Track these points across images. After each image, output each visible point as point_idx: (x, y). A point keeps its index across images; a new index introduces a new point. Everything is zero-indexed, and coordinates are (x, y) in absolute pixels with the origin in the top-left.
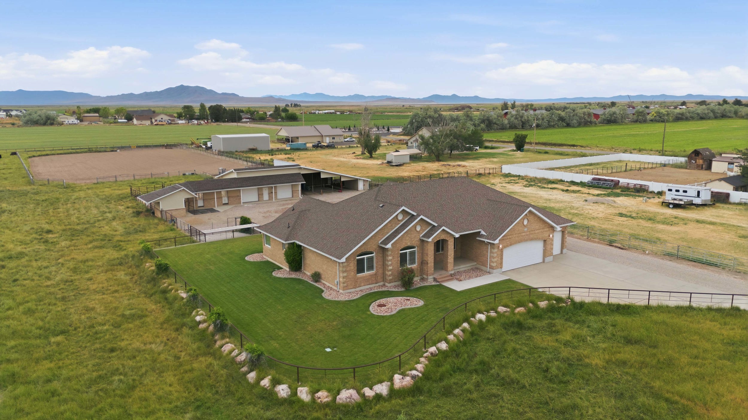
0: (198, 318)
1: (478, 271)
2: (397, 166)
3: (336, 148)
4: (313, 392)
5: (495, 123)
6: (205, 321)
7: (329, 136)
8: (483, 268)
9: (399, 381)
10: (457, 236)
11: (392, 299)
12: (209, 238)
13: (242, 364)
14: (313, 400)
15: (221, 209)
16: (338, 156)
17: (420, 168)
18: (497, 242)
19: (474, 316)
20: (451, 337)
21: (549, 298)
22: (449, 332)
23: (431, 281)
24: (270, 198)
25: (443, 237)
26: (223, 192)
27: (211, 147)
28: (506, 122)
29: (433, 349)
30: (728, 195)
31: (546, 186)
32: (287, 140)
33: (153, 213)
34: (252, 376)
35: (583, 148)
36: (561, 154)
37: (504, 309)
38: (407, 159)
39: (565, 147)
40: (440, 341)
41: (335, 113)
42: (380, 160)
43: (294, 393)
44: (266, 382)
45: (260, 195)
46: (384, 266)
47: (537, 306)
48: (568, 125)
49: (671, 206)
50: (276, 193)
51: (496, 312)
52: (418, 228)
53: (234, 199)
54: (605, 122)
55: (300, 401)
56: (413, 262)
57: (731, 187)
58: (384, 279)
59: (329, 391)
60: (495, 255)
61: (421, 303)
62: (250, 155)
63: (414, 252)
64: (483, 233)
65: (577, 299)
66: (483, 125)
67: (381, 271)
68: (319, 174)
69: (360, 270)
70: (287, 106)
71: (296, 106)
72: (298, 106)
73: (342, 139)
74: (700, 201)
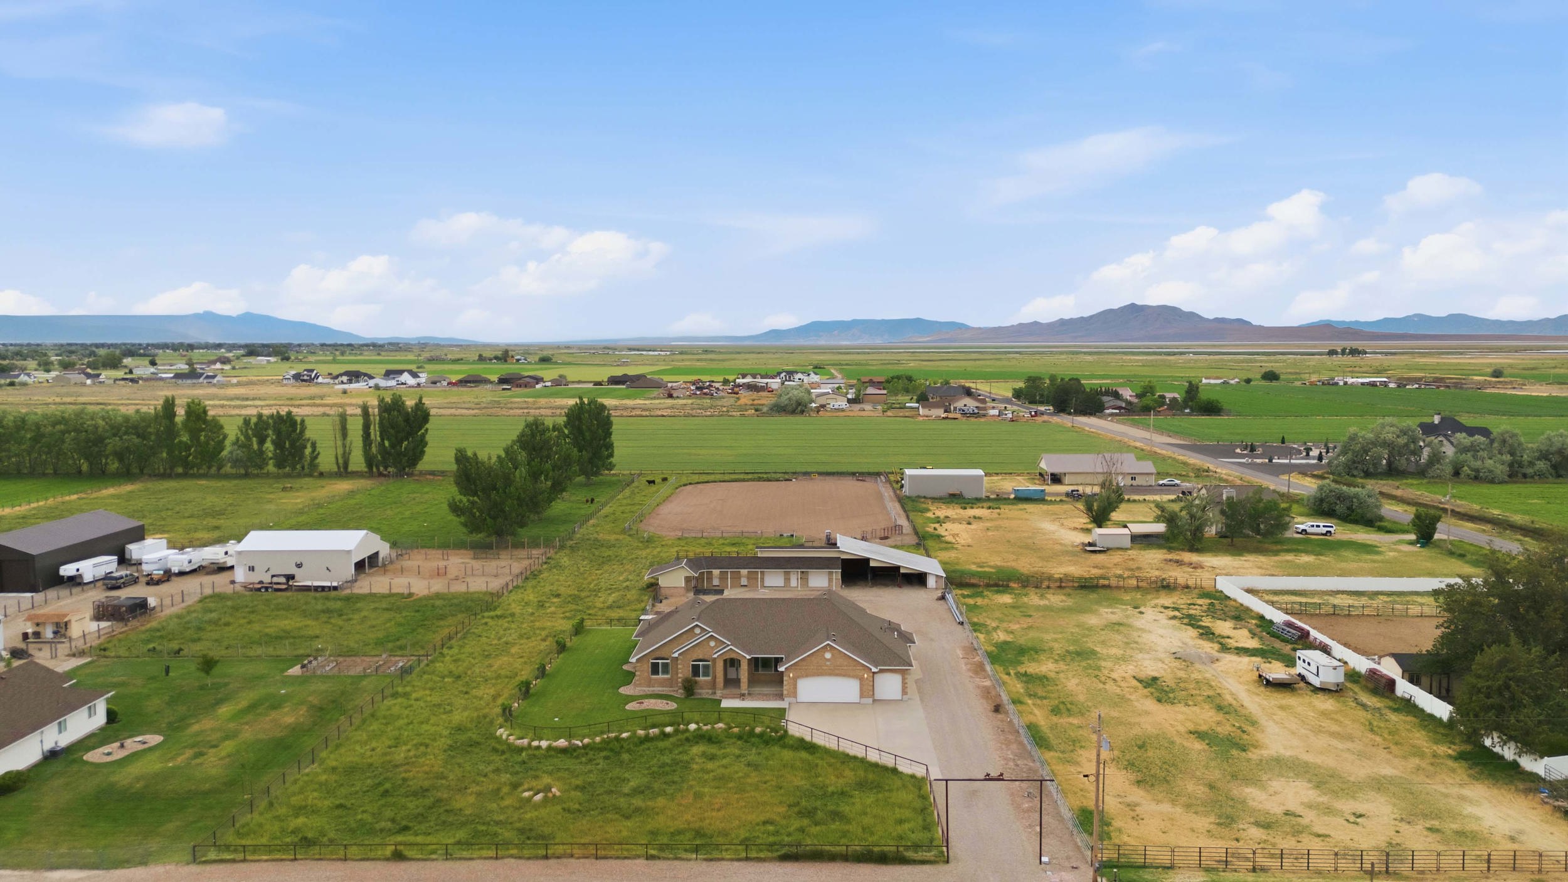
1: (779, 697)
7: (1124, 474)
10: (748, 657)
11: (654, 701)
18: (783, 669)
20: (641, 732)
23: (718, 695)
25: (733, 655)
26: (744, 572)
29: (614, 735)
30: (1391, 683)
31: (1206, 621)
38: (1127, 542)
41: (1385, 384)
45: (787, 580)
46: (677, 673)
50: (807, 579)
52: (712, 644)
56: (705, 674)
57: (1399, 671)
58: (676, 685)
60: (786, 683)
62: (934, 506)
64: (784, 659)
67: (675, 677)
68: (867, 560)
69: (657, 672)
70: (1332, 353)
71: (1354, 352)
72: (1359, 353)
73: (1152, 481)
74: (1316, 682)
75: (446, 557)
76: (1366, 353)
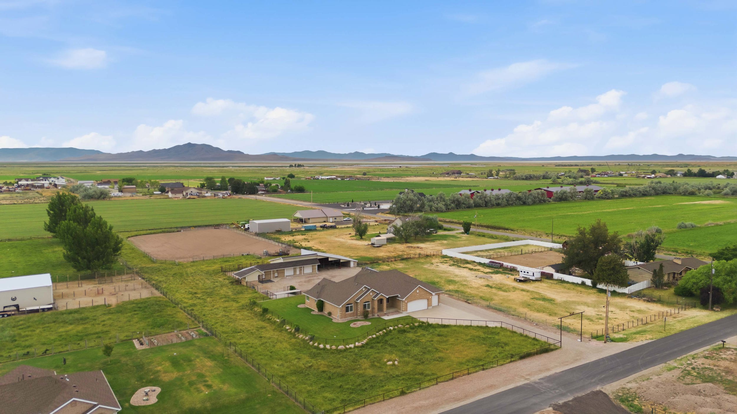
0: (287, 328)
1: (398, 312)
2: (378, 247)
3: (337, 228)
4: (331, 346)
5: (463, 203)
6: (290, 329)
7: (332, 217)
8: (399, 311)
9: (357, 344)
10: (387, 297)
11: (359, 322)
12: (278, 297)
13: (307, 340)
14: (331, 348)
15: (275, 280)
16: (338, 236)
17: (392, 249)
18: (404, 300)
19: (388, 328)
20: (378, 334)
21: (419, 322)
22: (377, 332)
23: (376, 316)
24: (300, 273)
25: (381, 297)
26: (275, 271)
27: (248, 228)
28: (472, 201)
29: (370, 337)
30: (552, 275)
31: (462, 265)
32: (301, 221)
33: (241, 283)
34: (311, 343)
35: (512, 232)
36: (492, 237)
37: (401, 326)
38: (385, 242)
39: (501, 230)
40: (373, 335)
41: (336, 180)
42: (367, 241)
43: (325, 346)
44: (316, 344)
45: (295, 271)
46: (357, 309)
47: (414, 325)
48: (524, 203)
49: (518, 281)
50: (303, 270)
51: (398, 327)
52: (371, 294)
53: (281, 274)
54: (558, 200)
55: (326, 348)
56: (369, 308)
57: (554, 270)
58: (357, 315)
59: (336, 346)
60: (404, 305)
61: (370, 323)
62: (278, 236)
63: (369, 304)
64: (399, 296)
65: (430, 323)
66: (453, 205)
67: (355, 311)
68: (328, 258)
69: (347, 310)
70: (291, 166)
71: (299, 166)
72: (301, 166)
73: (342, 219)
74: (533, 278)
75: (80, 285)
76: (304, 166)
